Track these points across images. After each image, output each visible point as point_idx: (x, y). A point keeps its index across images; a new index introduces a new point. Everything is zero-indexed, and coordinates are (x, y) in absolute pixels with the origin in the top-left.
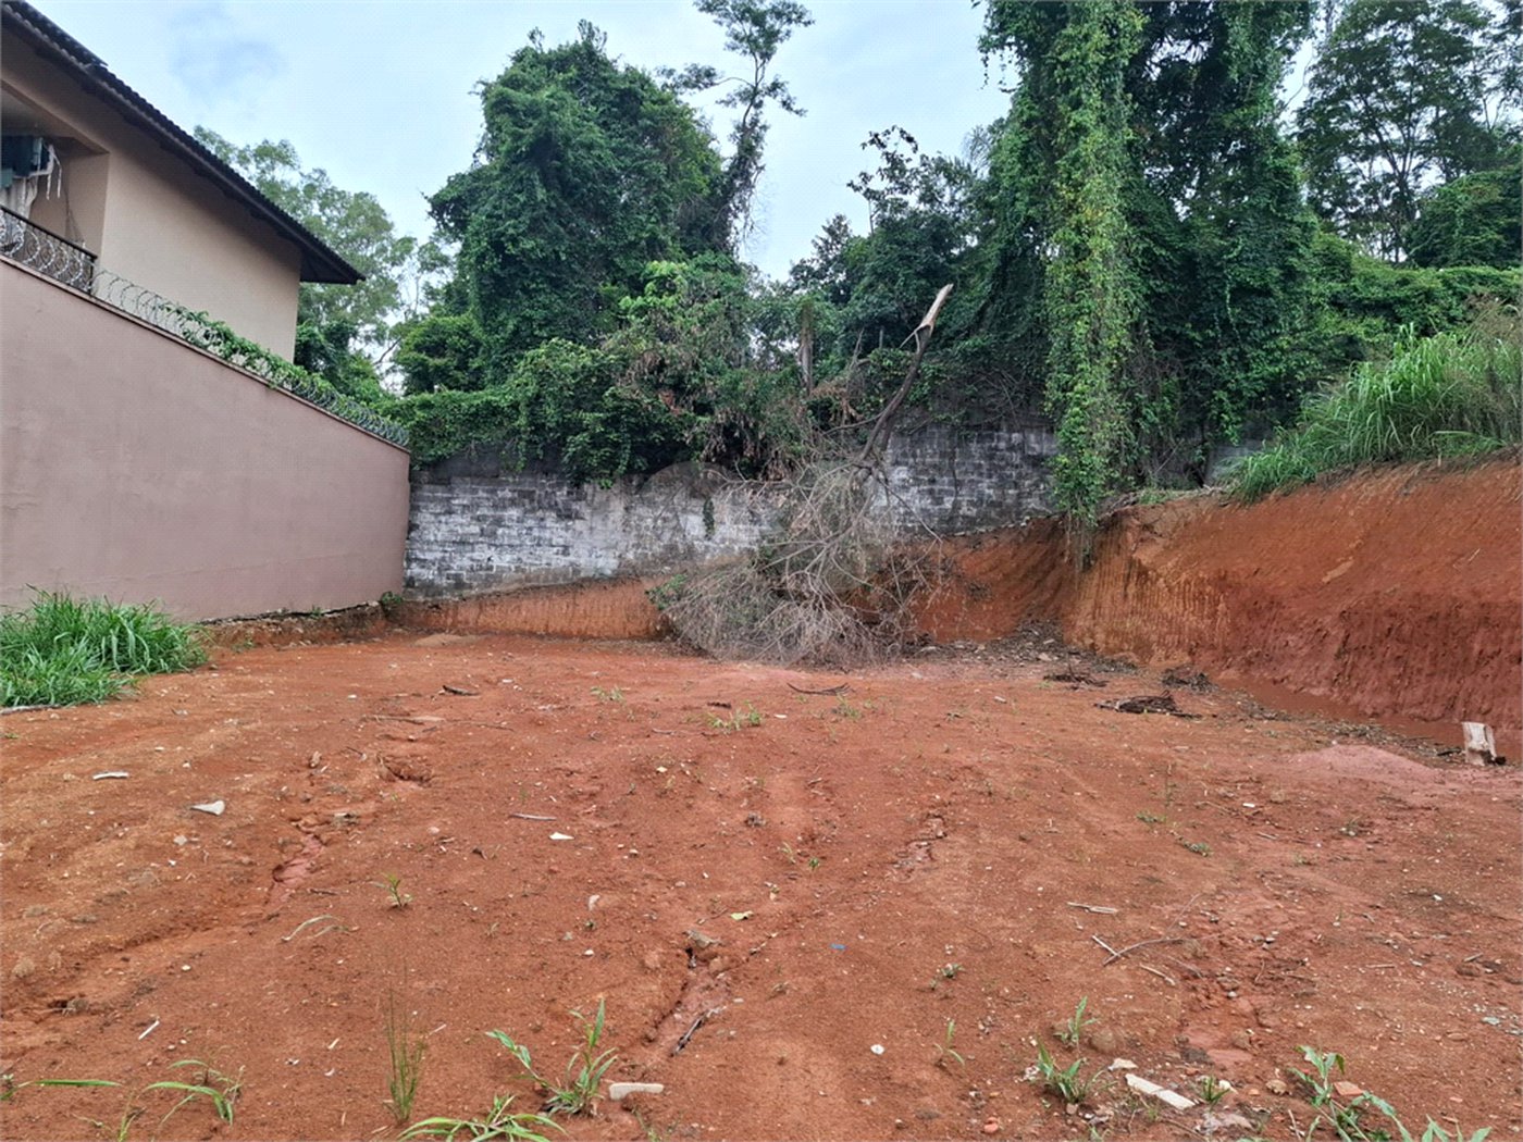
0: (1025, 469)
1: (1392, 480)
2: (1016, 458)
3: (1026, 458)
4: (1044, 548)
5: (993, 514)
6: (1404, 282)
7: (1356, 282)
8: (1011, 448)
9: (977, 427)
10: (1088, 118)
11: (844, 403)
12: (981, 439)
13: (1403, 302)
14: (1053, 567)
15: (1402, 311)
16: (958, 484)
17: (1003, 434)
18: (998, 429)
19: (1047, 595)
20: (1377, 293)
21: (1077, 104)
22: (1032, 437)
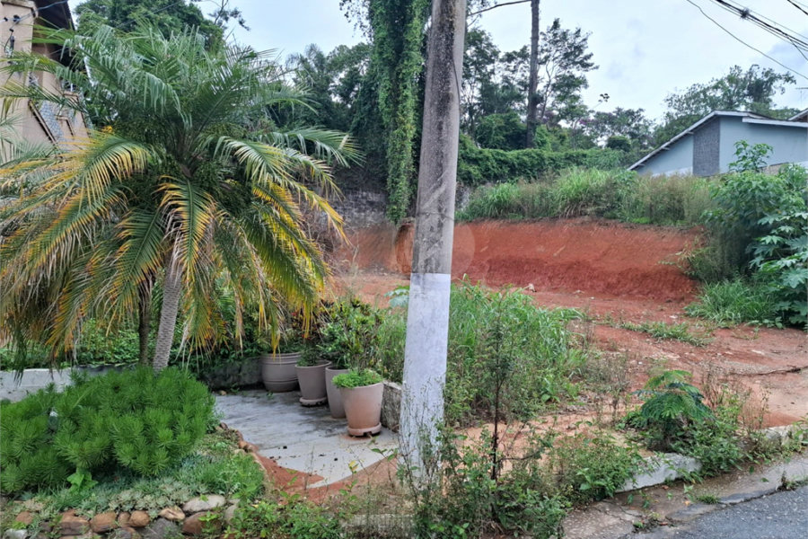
0: (367, 206)
1: (495, 224)
2: (364, 201)
3: (368, 202)
4: (376, 236)
5: (356, 222)
6: (481, 152)
7: (468, 150)
8: (363, 198)
9: (351, 189)
10: (409, 93)
11: (303, 174)
12: (353, 193)
13: (481, 159)
14: (379, 243)
15: (480, 162)
16: (345, 210)
17: (360, 192)
18: (358, 190)
19: (379, 252)
20: (474, 156)
21: (405, 87)
22: (370, 194)
